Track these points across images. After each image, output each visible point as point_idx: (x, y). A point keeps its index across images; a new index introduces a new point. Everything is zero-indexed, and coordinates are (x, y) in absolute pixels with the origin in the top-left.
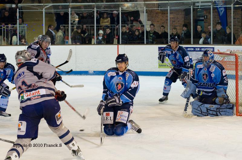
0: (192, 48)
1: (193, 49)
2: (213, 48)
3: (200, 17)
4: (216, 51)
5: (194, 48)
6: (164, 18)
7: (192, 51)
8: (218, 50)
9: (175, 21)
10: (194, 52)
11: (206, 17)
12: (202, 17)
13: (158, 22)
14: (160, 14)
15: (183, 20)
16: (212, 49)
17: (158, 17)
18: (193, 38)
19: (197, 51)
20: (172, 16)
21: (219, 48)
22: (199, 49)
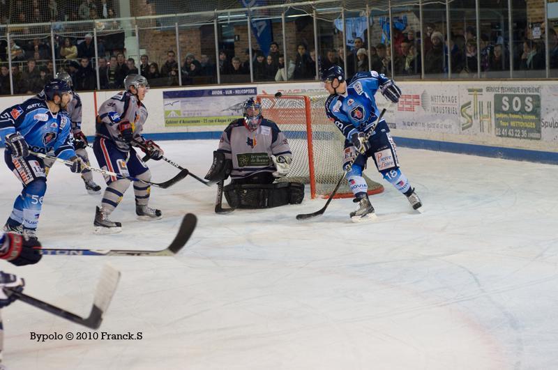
0: (220, 90)
1: (221, 92)
2: (255, 89)
3: (227, 38)
4: (259, 93)
5: (224, 90)
6: (166, 43)
7: (220, 95)
8: (264, 92)
9: (185, 48)
10: (224, 98)
11: (237, 37)
12: (231, 38)
13: (158, 49)
14: (161, 37)
15: (199, 43)
16: (252, 91)
17: (157, 42)
18: (221, 73)
19: (228, 95)
20: (181, 39)
21: (264, 87)
22: (231, 92)
